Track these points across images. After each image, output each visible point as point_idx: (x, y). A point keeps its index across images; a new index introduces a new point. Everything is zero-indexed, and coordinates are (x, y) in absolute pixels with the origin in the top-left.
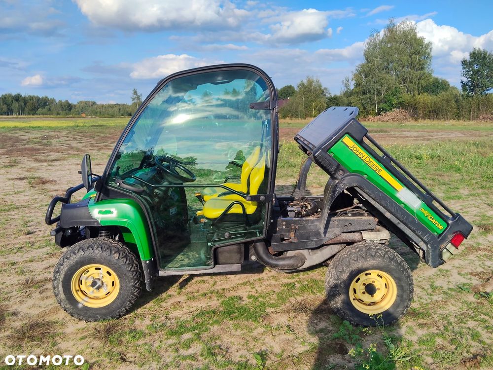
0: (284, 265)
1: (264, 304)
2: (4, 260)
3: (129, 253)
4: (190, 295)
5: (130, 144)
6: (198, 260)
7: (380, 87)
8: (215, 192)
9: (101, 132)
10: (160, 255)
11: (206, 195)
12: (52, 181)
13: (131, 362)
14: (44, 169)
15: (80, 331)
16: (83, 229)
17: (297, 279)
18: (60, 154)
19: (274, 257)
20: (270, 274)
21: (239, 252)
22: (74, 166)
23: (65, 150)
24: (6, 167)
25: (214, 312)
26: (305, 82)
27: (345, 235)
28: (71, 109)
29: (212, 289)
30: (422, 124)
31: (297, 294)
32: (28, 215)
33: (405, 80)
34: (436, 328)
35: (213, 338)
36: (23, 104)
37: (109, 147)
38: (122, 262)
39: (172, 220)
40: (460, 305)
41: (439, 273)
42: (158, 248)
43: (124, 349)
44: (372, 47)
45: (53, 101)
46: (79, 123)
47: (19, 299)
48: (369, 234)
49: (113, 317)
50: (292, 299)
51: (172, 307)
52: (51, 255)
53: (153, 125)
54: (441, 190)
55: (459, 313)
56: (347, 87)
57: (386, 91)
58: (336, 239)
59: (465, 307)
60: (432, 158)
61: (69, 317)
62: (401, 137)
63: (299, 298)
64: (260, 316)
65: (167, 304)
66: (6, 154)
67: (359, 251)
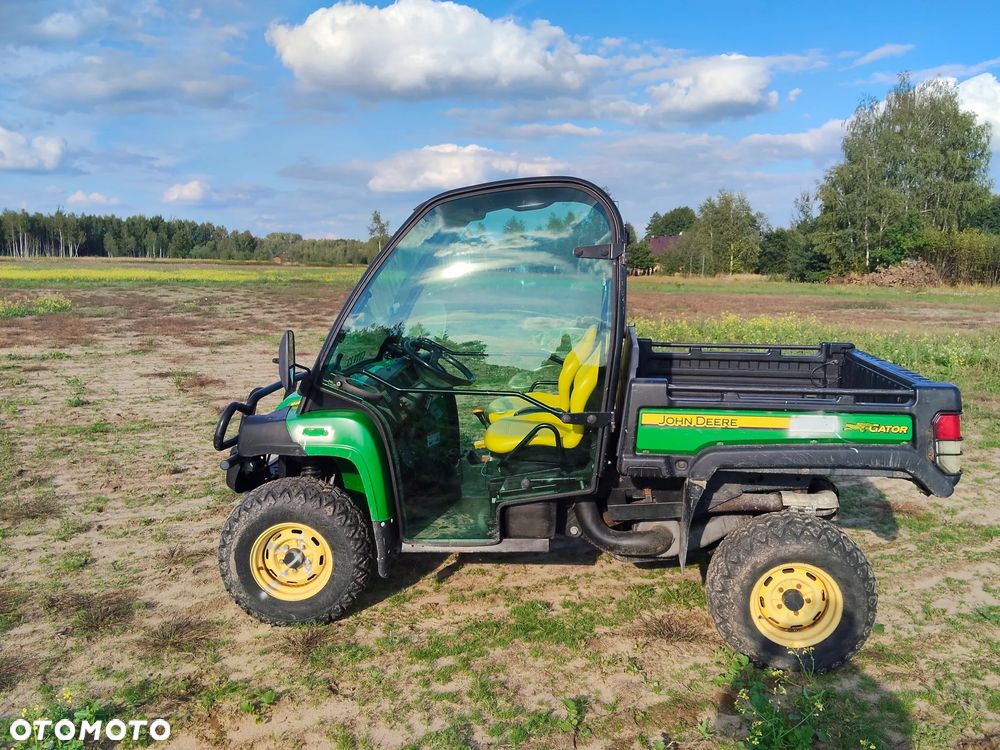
0: (630, 547)
1: (592, 619)
2: (131, 515)
3: (352, 507)
4: (458, 594)
5: (361, 315)
6: (472, 529)
7: (875, 214)
8: (509, 407)
9: (308, 294)
10: (405, 515)
11: (492, 412)
12: (218, 381)
13: (346, 696)
14: (203, 359)
15: (261, 640)
16: (275, 463)
17: (659, 579)
18: (233, 332)
19: (612, 531)
20: (608, 567)
21: (547, 516)
22: (258, 356)
23: (241, 325)
24: (134, 352)
25: (497, 625)
26: (716, 200)
27: (749, 496)
28: (254, 247)
29: (497, 587)
30: (965, 292)
31: (657, 606)
32: (175, 440)
33: (931, 201)
34: (918, 681)
35: (492, 668)
36: (165, 236)
37: (322, 323)
38: (338, 521)
39: (431, 455)
40: (976, 645)
41: (945, 585)
42: (403, 503)
43: (336, 675)
44: (860, 132)
45: (222, 230)
46: (268, 275)
47: (157, 582)
48: (796, 497)
49: (318, 620)
50: (646, 615)
51: (423, 611)
52: (215, 511)
53: (404, 282)
54: (980, 427)
55: (971, 659)
56: (805, 213)
57: (890, 224)
58: (731, 503)
59: (986, 650)
60: (971, 363)
61: (243, 615)
62: (915, 319)
63: (659, 613)
64: (582, 637)
65: (415, 606)
66: (135, 330)
67: (771, 526)
